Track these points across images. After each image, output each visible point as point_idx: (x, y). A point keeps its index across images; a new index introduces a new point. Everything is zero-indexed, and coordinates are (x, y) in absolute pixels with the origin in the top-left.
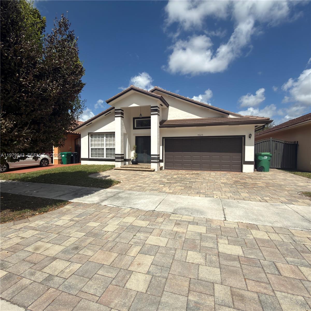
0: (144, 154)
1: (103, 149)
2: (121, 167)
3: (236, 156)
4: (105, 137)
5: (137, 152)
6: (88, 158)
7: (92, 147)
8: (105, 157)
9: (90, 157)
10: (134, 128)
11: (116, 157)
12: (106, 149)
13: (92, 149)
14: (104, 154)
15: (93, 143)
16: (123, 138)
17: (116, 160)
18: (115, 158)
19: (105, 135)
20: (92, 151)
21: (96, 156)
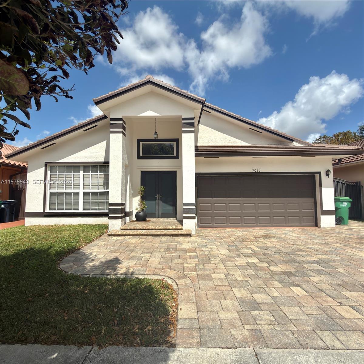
1: (78, 194)
2: (121, 229)
3: (307, 202)
4: (82, 172)
5: (143, 198)
6: (42, 211)
7: (52, 191)
8: (81, 210)
9: (47, 210)
10: (139, 157)
12: (85, 194)
13: (51, 194)
14: (78, 203)
16: (124, 173)
17: (110, 216)
18: (107, 211)
19: (82, 168)
20: (53, 197)
21: (60, 207)
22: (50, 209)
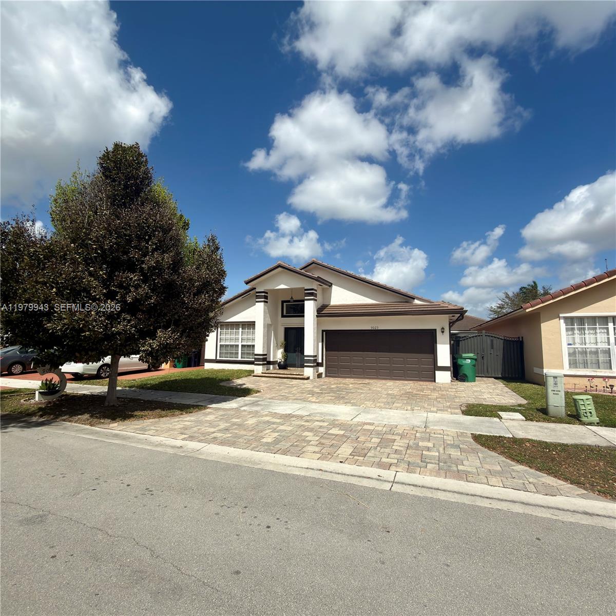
0: (297, 353)
1: (237, 346)
2: (262, 373)
3: (426, 358)
4: (241, 329)
5: (286, 350)
6: (215, 358)
7: (221, 344)
8: (240, 359)
9: (218, 358)
10: (283, 316)
11: (255, 358)
12: (243, 346)
13: (221, 346)
14: (238, 353)
15: (222, 337)
16: (266, 331)
17: (255, 363)
18: (254, 360)
19: (241, 326)
20: (222, 348)
21: (226, 356)
22: (220, 357)
